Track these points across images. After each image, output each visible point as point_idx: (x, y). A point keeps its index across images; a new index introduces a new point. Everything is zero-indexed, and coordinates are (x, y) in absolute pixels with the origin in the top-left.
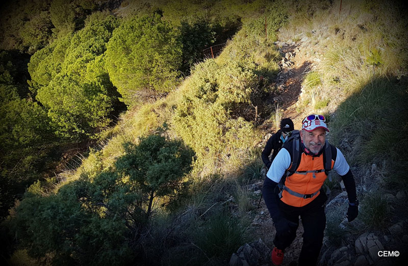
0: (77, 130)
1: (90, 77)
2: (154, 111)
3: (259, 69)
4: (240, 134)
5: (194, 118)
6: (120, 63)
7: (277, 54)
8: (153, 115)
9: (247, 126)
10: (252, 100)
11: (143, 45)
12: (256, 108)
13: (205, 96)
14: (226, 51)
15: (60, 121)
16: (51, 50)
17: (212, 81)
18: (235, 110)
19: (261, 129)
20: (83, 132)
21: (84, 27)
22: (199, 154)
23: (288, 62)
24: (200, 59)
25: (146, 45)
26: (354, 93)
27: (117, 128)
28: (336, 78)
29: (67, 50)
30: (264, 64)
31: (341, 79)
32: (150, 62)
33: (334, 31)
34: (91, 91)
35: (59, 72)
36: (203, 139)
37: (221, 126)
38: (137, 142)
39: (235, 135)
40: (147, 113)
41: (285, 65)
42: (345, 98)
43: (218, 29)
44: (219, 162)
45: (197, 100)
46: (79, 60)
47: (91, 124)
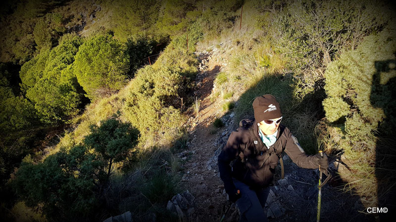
0: (56, 118)
1: (64, 80)
2: (110, 103)
3: (183, 71)
4: (171, 118)
5: (138, 108)
6: (85, 69)
7: (196, 61)
8: (109, 106)
9: (176, 112)
10: (178, 94)
11: (100, 56)
12: (182, 99)
13: (145, 92)
14: (159, 59)
15: (43, 111)
16: (35, 62)
17: (150, 81)
18: (167, 101)
19: (186, 114)
20: (60, 119)
21: (58, 44)
22: (142, 133)
23: (204, 66)
24: (141, 65)
25: (102, 57)
26: (251, 87)
27: (84, 115)
28: (238, 76)
29: (47, 62)
30: (187, 68)
31: (242, 77)
32: (106, 68)
33: (236, 44)
34: (64, 90)
35: (42, 77)
36: (145, 122)
37: (157, 112)
38: (99, 124)
39: (168, 118)
40: (105, 105)
41: (201, 68)
42: (245, 91)
43: (154, 44)
44: (157, 137)
45: (140, 95)
46: (56, 68)
47: (65, 113)
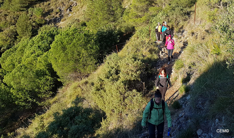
1: (40, 66)
2: (80, 86)
3: (145, 58)
4: (134, 101)
5: (105, 91)
6: (59, 56)
7: (157, 49)
8: (79, 89)
9: (138, 95)
10: (141, 79)
11: (74, 45)
12: (144, 83)
13: (111, 77)
14: (125, 48)
16: (16, 49)
17: (116, 67)
18: (130, 85)
19: (147, 97)
21: (37, 34)
22: (108, 114)
23: (163, 54)
24: (109, 53)
25: (75, 45)
26: (204, 72)
27: (56, 98)
28: (193, 63)
30: (149, 56)
31: (196, 64)
32: (79, 55)
33: (191, 34)
34: (40, 74)
35: (20, 63)
36: (111, 104)
37: (122, 95)
39: (131, 101)
40: (75, 88)
41: (161, 56)
42: (199, 75)
43: (120, 33)
44: (121, 119)
45: (106, 80)
46: (33, 55)
47: (39, 96)
